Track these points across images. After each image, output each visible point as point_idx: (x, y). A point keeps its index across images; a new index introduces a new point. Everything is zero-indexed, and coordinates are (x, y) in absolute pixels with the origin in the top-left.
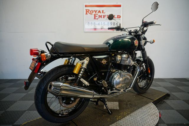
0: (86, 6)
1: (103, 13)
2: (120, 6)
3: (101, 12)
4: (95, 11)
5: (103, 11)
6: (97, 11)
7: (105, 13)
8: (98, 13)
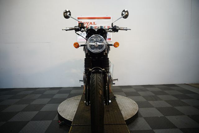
0: (79, 18)
1: (94, 24)
2: (109, 18)
3: (93, 23)
4: (87, 23)
5: (94, 23)
6: (88, 23)
7: (96, 24)
8: (90, 24)
